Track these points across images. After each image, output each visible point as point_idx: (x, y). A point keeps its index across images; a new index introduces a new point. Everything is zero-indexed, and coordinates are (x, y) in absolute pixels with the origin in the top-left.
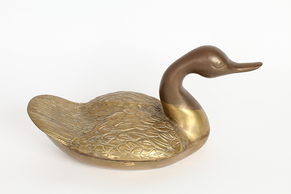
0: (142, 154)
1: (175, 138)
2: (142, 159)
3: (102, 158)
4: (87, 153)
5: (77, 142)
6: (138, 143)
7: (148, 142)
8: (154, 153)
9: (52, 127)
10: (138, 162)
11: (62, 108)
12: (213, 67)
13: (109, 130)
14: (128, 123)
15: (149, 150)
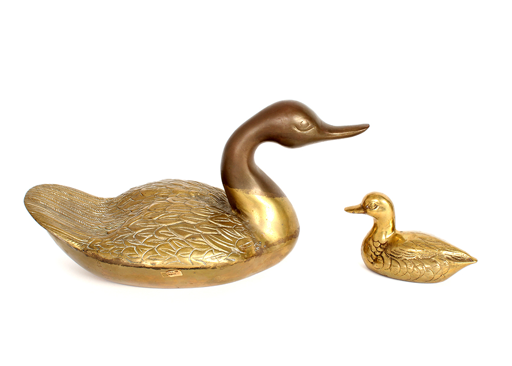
0: (193, 258)
1: (243, 237)
2: (193, 264)
3: (133, 264)
4: (111, 259)
5: (97, 244)
6: (187, 241)
7: (201, 240)
8: (210, 256)
9: (60, 224)
10: (187, 269)
11: (78, 202)
12: (296, 129)
13: (144, 225)
14: (172, 215)
15: (204, 252)
